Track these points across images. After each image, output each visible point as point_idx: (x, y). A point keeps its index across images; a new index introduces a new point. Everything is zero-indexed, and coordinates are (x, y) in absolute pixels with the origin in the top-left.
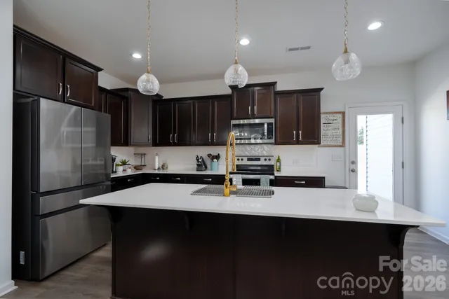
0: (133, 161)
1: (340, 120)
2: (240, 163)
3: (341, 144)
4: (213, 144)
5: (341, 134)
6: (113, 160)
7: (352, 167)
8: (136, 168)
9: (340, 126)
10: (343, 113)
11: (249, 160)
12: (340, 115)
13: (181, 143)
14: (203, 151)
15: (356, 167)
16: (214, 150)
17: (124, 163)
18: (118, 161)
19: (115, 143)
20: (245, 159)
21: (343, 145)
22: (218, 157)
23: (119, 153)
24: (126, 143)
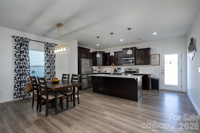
0: (98, 70)
1: (158, 57)
2: (126, 70)
3: (159, 64)
4: (118, 65)
5: (159, 61)
6: (93, 69)
7: (163, 72)
8: (99, 71)
9: (158, 59)
10: (159, 54)
11: (129, 69)
12: (158, 55)
13: (110, 65)
14: (116, 67)
15: (164, 72)
16: (119, 67)
17: (96, 70)
18: (94, 70)
19: (93, 65)
20: (128, 69)
21: (159, 65)
22: (120, 69)
23: (94, 68)
24: (96, 65)
